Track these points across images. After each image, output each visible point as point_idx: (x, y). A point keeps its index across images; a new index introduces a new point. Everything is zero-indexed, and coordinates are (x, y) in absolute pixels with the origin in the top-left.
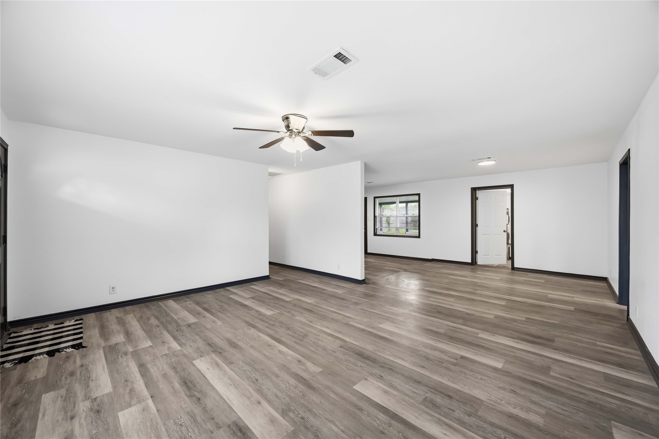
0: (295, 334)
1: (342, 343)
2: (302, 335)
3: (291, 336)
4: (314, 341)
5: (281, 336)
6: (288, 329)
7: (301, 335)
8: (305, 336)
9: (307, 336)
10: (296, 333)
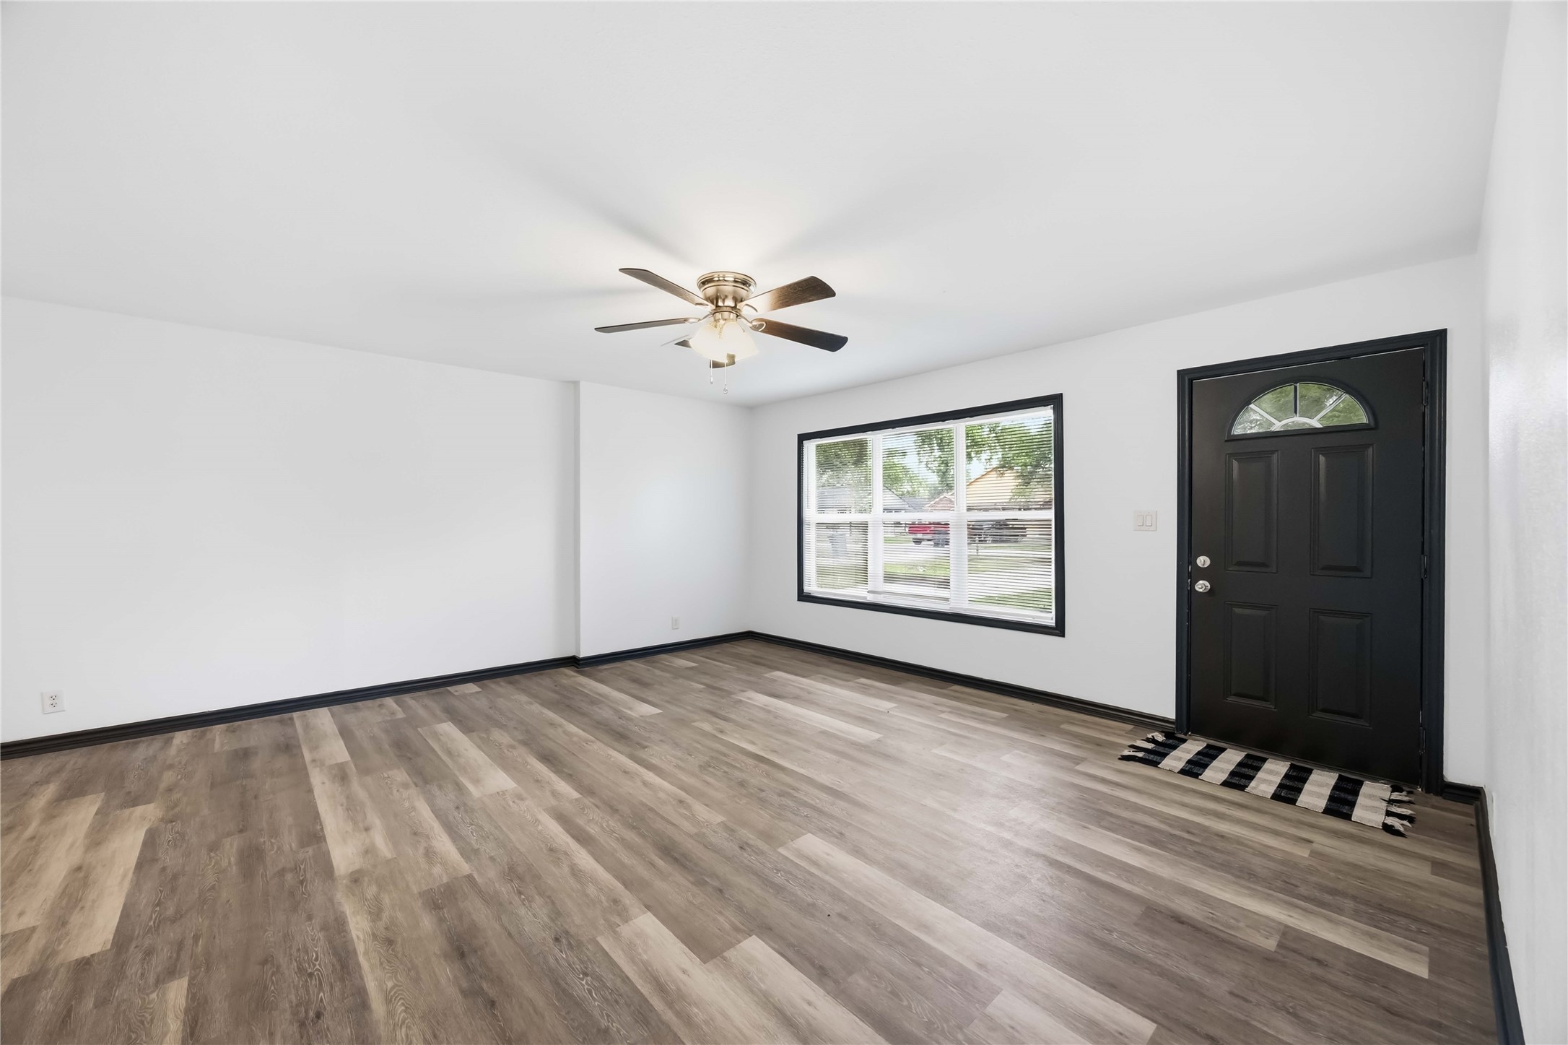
0: (727, 770)
1: (643, 754)
2: (711, 769)
3: (735, 767)
4: (689, 757)
5: (756, 767)
6: (742, 784)
7: (714, 767)
8: (704, 767)
9: (700, 766)
10: (725, 772)
